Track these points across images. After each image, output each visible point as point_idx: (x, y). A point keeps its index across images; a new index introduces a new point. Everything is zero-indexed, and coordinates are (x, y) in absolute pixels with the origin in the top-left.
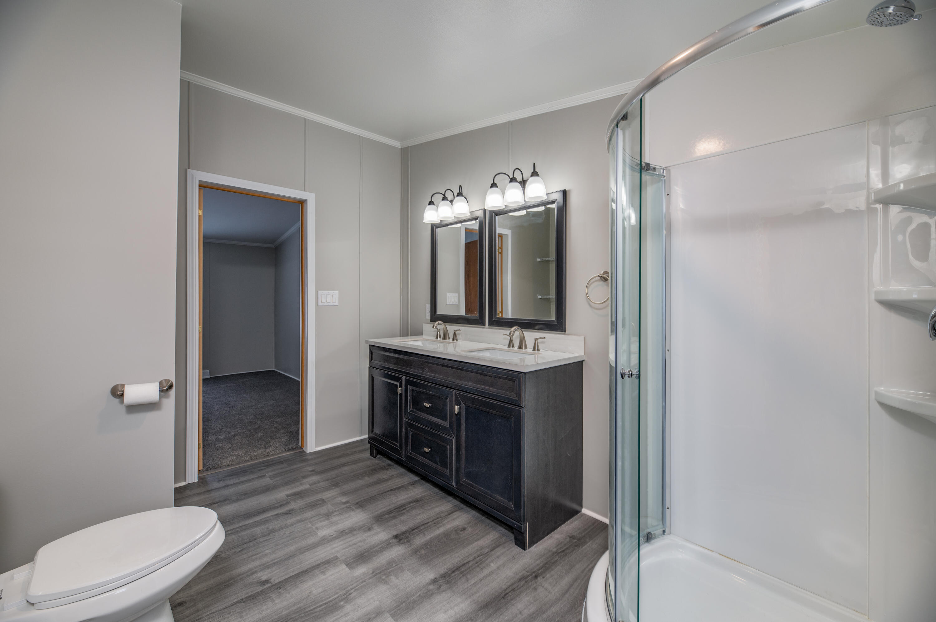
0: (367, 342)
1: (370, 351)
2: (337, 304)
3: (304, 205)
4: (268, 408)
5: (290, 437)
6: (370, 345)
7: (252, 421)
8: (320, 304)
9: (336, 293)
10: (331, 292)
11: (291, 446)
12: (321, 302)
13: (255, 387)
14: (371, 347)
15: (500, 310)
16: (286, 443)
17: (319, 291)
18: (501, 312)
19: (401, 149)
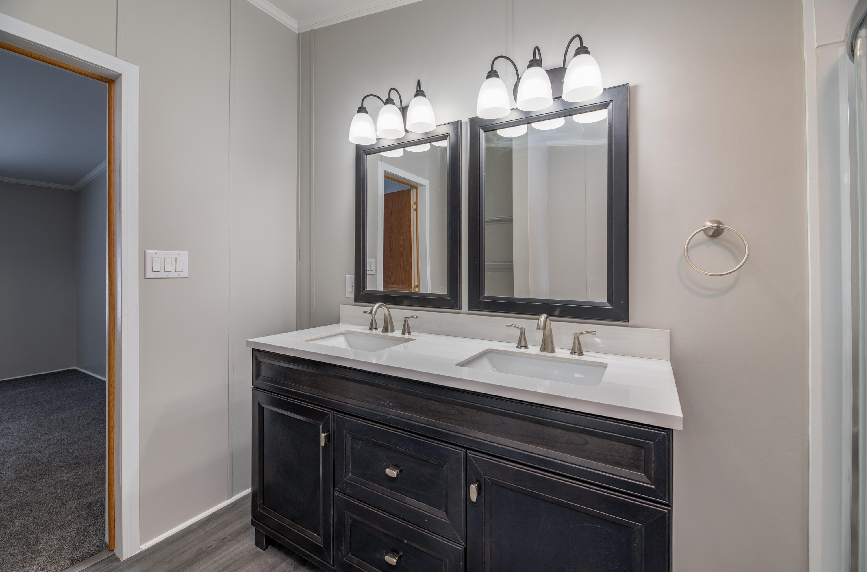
0: (248, 343)
1: (255, 360)
2: (185, 274)
3: (116, 86)
4: (49, 449)
5: (86, 519)
6: (253, 350)
7: (8, 486)
8: (150, 274)
9: (184, 255)
10: (174, 253)
11: (87, 546)
12: (153, 271)
13: (33, 405)
14: (258, 354)
15: (416, 284)
16: (77, 539)
17: (148, 251)
18: (417, 286)
19: (299, 34)
